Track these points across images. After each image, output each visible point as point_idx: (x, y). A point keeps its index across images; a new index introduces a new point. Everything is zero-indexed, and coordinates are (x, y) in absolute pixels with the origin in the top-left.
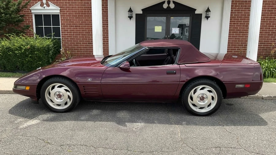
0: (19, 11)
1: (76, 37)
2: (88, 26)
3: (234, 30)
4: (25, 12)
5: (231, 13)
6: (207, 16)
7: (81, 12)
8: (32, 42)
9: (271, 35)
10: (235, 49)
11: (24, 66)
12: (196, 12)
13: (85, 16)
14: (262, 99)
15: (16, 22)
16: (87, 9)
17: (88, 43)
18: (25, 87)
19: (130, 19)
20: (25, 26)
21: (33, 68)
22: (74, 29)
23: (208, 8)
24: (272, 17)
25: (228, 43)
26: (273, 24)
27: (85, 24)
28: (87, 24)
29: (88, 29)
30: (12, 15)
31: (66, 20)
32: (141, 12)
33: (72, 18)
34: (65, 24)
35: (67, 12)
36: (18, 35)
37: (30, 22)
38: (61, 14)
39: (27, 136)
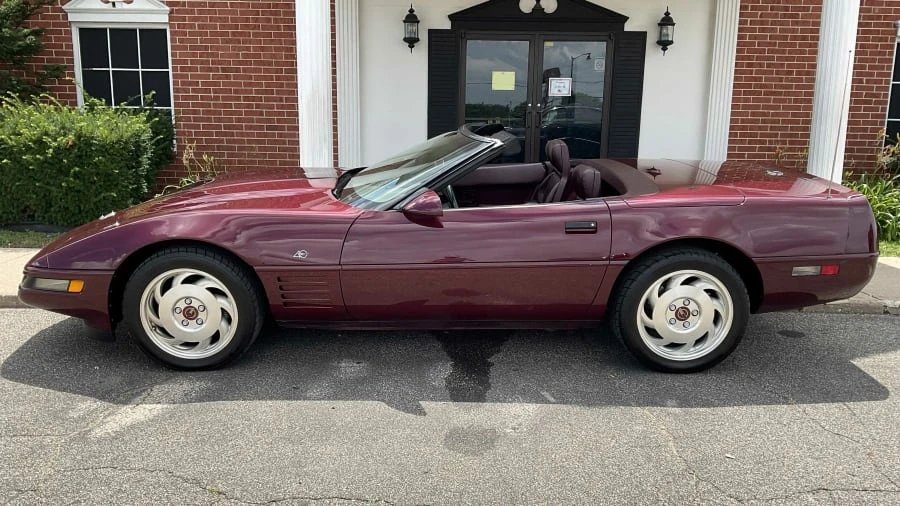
0: (27, 17)
1: (225, 106)
2: (266, 71)
3: (750, 86)
4: (44, 18)
5: (740, 30)
6: (663, 39)
7: (242, 20)
8: (82, 124)
9: (866, 102)
10: (754, 149)
11: (51, 206)
12: (628, 27)
13: (255, 35)
14: (886, 312)
15: (19, 53)
16: (263, 13)
17: (269, 128)
18: (67, 282)
19: (411, 46)
20: (45, 68)
21: (84, 214)
22: (220, 77)
23: (667, 14)
24: (869, 46)
25: (731, 128)
26: (871, 67)
27: (256, 63)
28: (263, 63)
29: (265, 78)
30: (4, 30)
31: (192, 48)
32: (447, 25)
33: (210, 41)
34: (185, 62)
35: (195, 19)
36: (25, 98)
37: (65, 54)
38: (171, 26)
39: (131, 470)
